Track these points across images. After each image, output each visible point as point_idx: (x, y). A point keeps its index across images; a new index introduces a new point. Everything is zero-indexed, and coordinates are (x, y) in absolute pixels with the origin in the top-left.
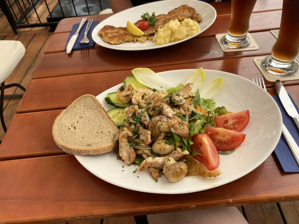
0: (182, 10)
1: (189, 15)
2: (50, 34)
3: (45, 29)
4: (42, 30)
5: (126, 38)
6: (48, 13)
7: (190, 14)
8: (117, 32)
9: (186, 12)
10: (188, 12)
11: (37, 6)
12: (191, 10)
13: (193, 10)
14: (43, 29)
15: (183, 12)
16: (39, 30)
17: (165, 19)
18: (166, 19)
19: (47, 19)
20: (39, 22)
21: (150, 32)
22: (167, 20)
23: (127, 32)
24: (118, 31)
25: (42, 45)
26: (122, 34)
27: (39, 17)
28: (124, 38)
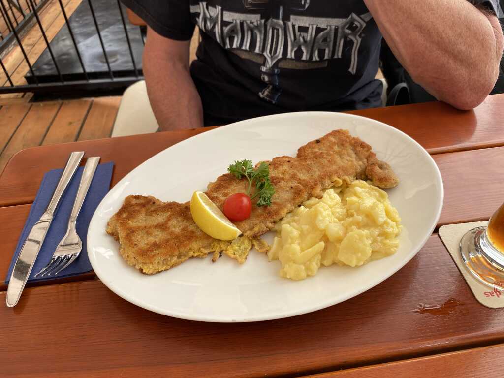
0: (336, 148)
1: (359, 165)
2: (31, 106)
3: (23, 97)
4: (16, 98)
5: (190, 249)
6: (28, 69)
7: (361, 163)
8: (162, 227)
9: (349, 155)
10: (354, 155)
11: (10, 49)
12: (359, 148)
13: (366, 149)
14: (18, 95)
15: (340, 154)
16: (9, 99)
17: (295, 184)
18: (300, 181)
19: (26, 78)
20: (8, 84)
21: (258, 225)
22: (301, 187)
23: (191, 228)
24: (166, 223)
25: (14, 129)
26: (177, 237)
27: (9, 75)
28: (183, 250)
